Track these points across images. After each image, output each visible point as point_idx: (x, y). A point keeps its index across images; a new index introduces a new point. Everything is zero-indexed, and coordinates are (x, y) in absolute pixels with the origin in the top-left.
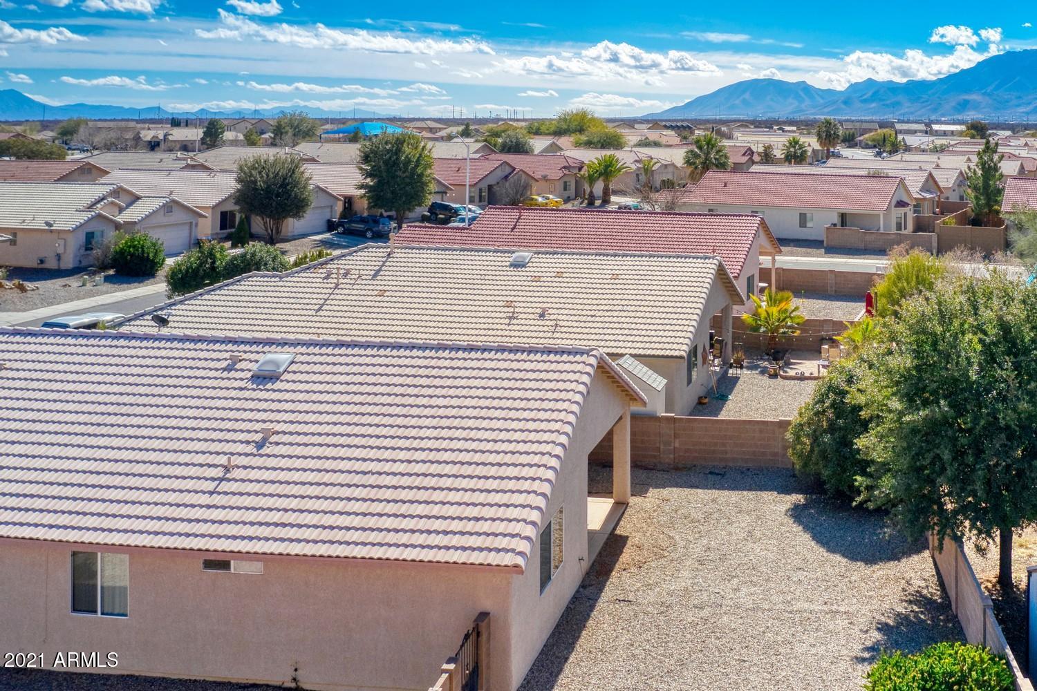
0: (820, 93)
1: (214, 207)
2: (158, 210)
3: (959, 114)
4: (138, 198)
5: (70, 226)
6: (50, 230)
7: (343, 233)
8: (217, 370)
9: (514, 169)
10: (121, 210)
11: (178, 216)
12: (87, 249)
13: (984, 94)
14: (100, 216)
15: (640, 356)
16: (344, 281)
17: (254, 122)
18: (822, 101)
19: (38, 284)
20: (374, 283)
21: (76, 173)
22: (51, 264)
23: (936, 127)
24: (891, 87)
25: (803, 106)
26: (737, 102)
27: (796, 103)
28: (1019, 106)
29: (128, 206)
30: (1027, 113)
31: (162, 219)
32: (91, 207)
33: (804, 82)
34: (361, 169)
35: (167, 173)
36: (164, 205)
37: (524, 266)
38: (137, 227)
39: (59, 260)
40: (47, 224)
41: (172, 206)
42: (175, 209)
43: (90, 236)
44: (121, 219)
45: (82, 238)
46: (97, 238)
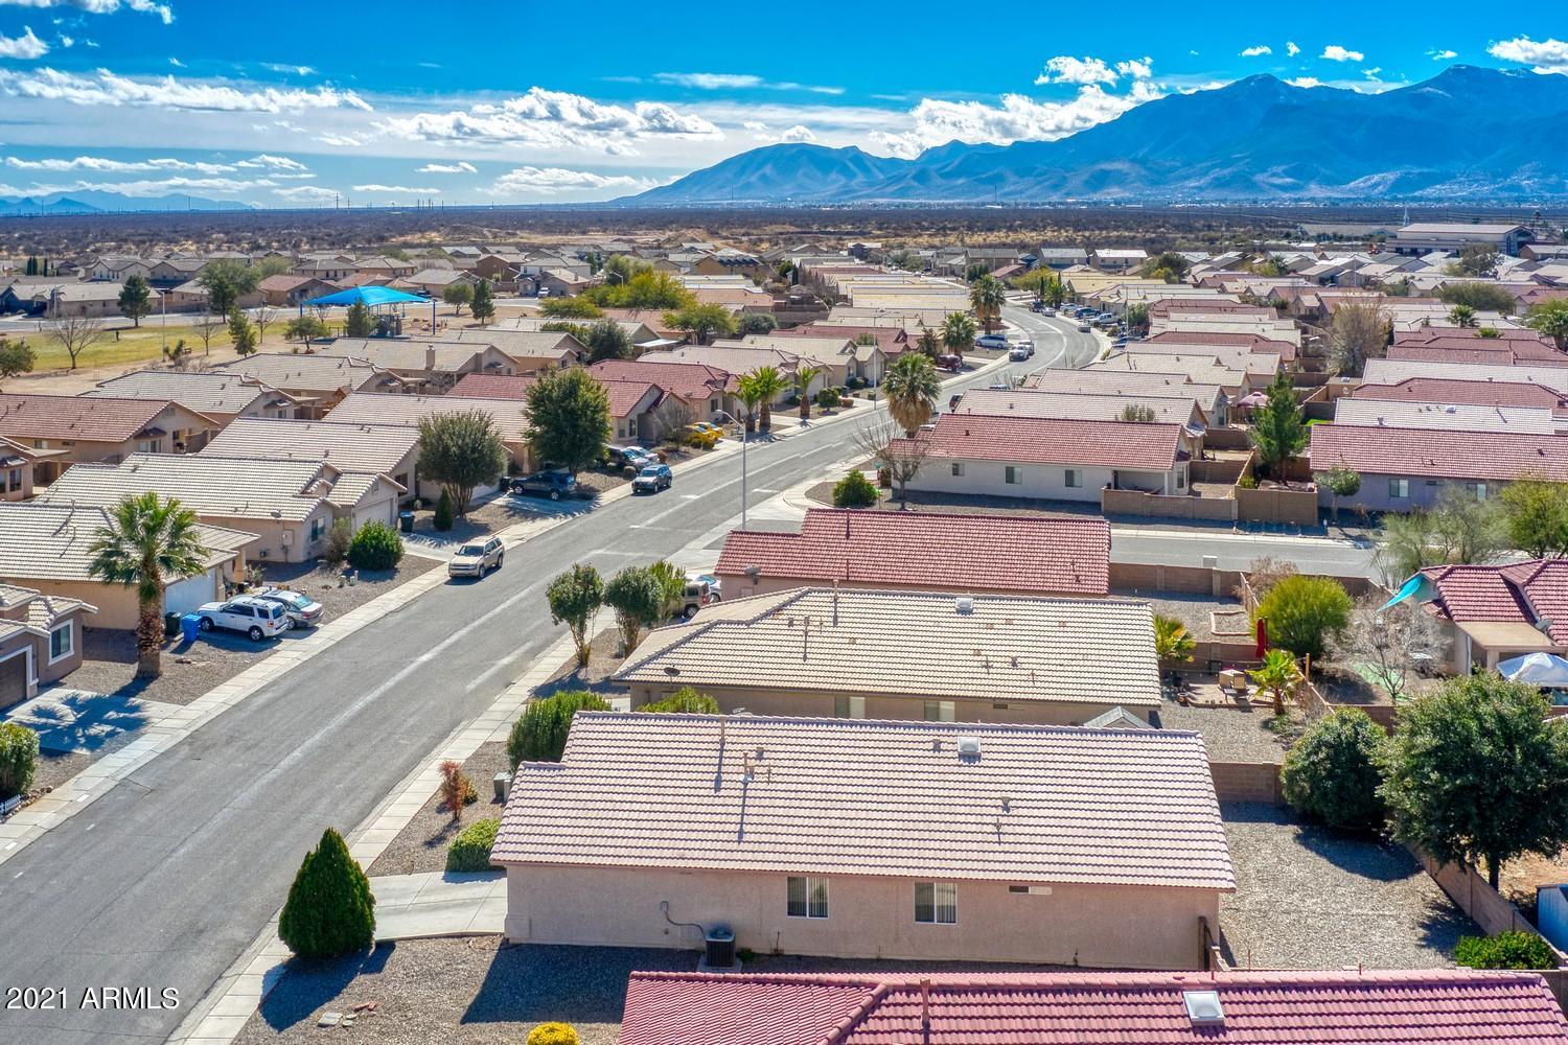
0: (879, 164)
3: (1095, 191)
4: (338, 474)
6: (276, 521)
7: (522, 494)
9: (663, 392)
10: (329, 491)
12: (313, 539)
13: (1134, 161)
18: (882, 177)
22: (276, 557)
23: (1103, 253)
24: (986, 152)
25: (853, 183)
26: (753, 179)
27: (843, 180)
28: (1187, 178)
29: (333, 487)
30: (1200, 188)
32: (305, 490)
33: (854, 148)
37: (971, 613)
43: (315, 524)
45: (309, 528)
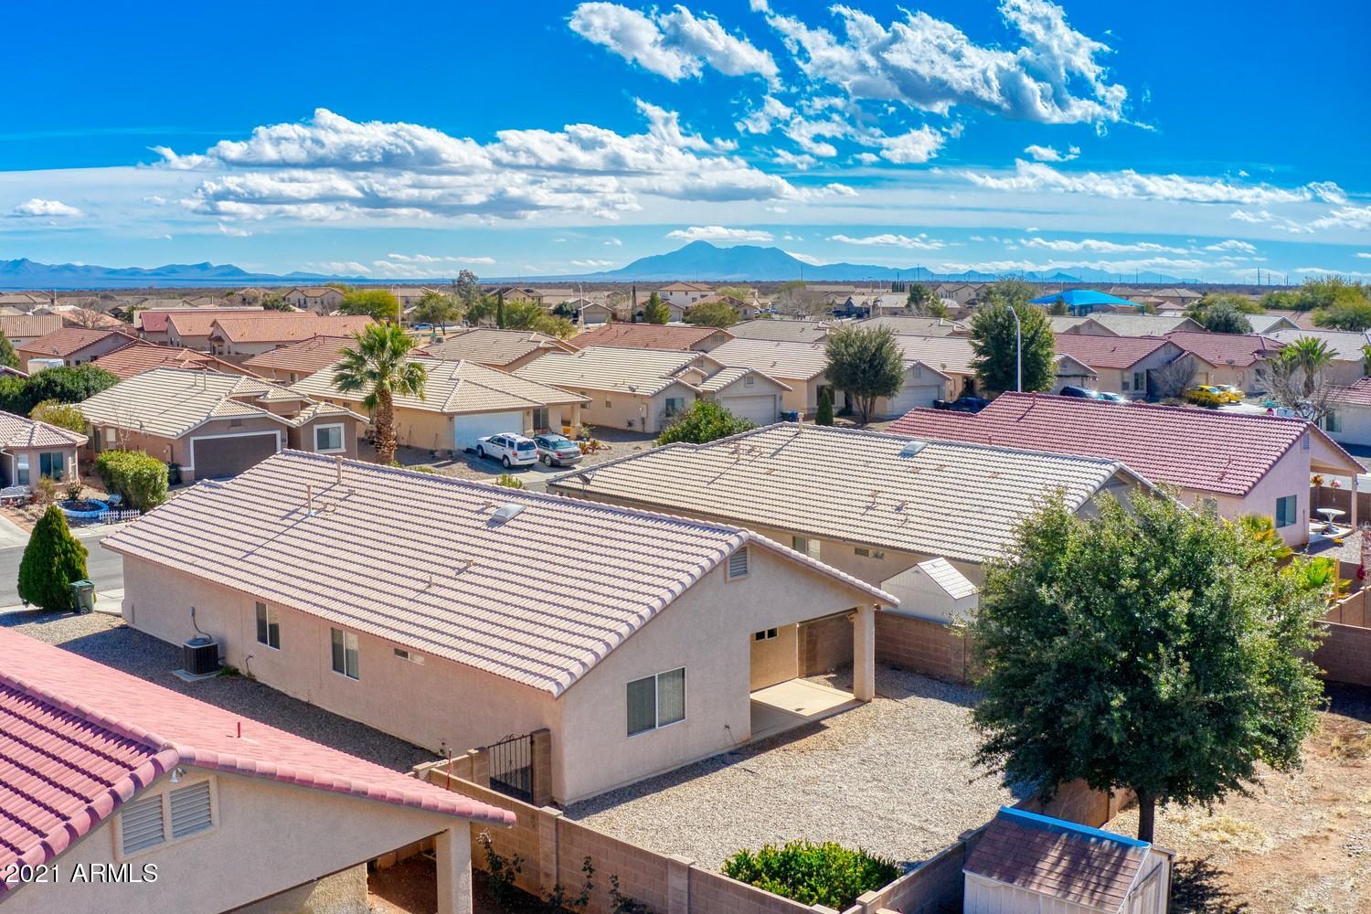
1: (809, 381)
2: (737, 381)
4: (722, 368)
5: (650, 392)
6: (633, 395)
8: (472, 511)
9: (1184, 351)
10: (704, 379)
11: (759, 388)
12: (668, 415)
14: (678, 383)
15: (955, 559)
16: (745, 457)
17: (977, 287)
19: (613, 445)
20: (772, 461)
21: (709, 340)
22: (638, 427)
29: (711, 376)
31: (742, 390)
32: (674, 374)
34: (974, 345)
35: (776, 343)
36: (744, 376)
37: (912, 456)
38: (717, 397)
39: (643, 423)
40: (631, 388)
41: (751, 377)
42: (756, 380)
43: (671, 402)
44: (700, 389)
45: (662, 404)
46: (678, 405)
